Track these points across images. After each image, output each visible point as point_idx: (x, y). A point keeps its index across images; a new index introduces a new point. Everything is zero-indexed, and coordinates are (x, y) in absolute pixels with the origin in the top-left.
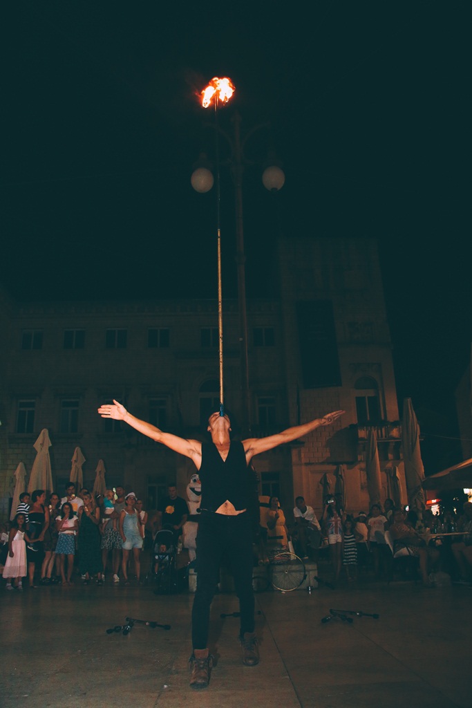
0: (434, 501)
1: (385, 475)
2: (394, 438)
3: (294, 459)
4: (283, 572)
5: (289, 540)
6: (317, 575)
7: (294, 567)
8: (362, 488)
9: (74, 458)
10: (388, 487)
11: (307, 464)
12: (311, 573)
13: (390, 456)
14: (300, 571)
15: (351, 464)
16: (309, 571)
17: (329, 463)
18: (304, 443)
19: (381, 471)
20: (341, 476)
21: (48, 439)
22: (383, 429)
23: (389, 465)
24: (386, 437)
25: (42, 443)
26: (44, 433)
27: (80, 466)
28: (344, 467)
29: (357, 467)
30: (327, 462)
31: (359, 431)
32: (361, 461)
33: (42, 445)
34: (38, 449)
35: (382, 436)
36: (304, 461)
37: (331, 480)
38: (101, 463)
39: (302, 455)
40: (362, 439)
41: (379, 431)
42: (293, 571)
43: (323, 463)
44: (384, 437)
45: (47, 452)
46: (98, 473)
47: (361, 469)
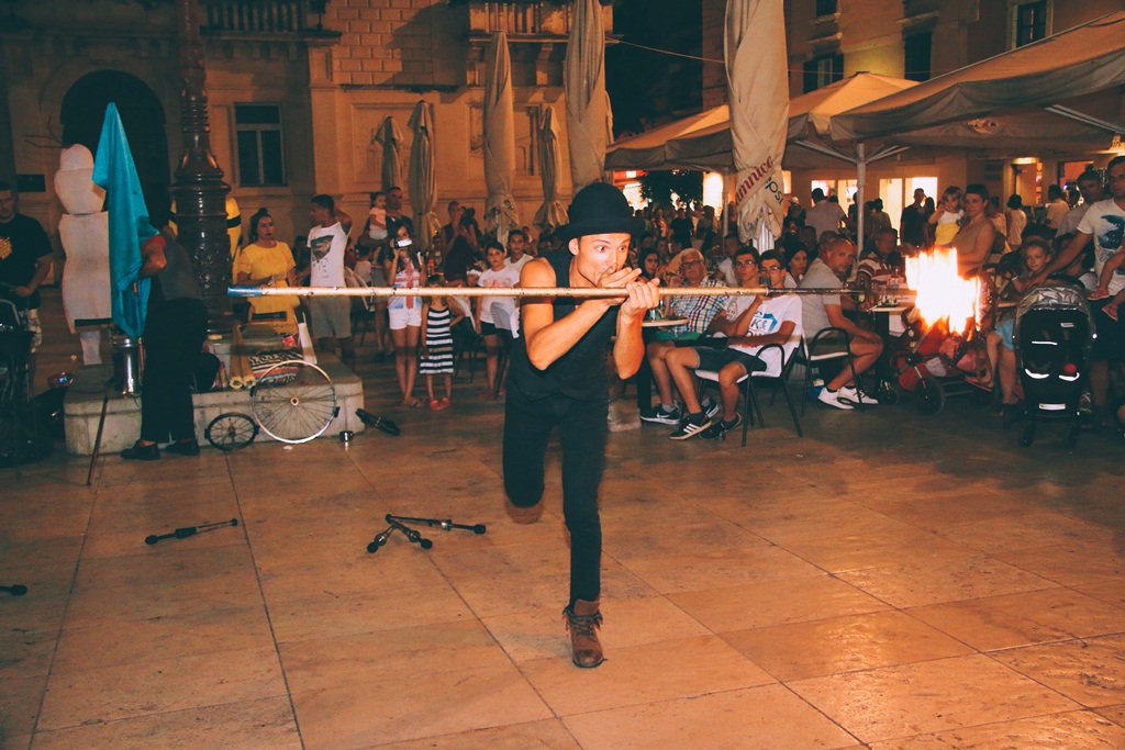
0: (631, 174)
1: (527, 119)
2: (550, 35)
3: (317, 73)
4: (287, 401)
5: (300, 320)
6: (362, 407)
7: (313, 391)
8: (472, 149)
10: (532, 146)
11: (346, 87)
12: (349, 401)
13: (541, 77)
14: (324, 399)
15: (450, 90)
16: (344, 397)
17: (398, 87)
18: (338, 35)
19: (516, 109)
20: (425, 129)
22: (529, 12)
23: (537, 97)
24: (533, 30)
28: (433, 97)
29: (465, 97)
30: (395, 85)
31: (473, 13)
32: (473, 85)
35: (525, 30)
36: (337, 82)
37: (403, 136)
39: (336, 63)
40: (480, 33)
41: (520, 16)
42: (310, 400)
43: (383, 87)
44: (529, 32)
47: (473, 105)
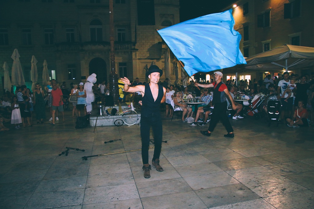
3: (134, 57)
4: (129, 117)
5: (131, 102)
7: (134, 115)
9: (32, 60)
10: (173, 70)
11: (139, 59)
14: (136, 117)
15: (158, 59)
17: (148, 59)
18: (138, 50)
19: (171, 63)
21: (18, 54)
25: (15, 55)
26: (16, 51)
27: (35, 64)
28: (155, 61)
30: (148, 58)
31: (162, 45)
32: (163, 58)
33: (16, 57)
34: (14, 58)
36: (137, 58)
38: (45, 61)
39: (137, 55)
40: (164, 49)
42: (133, 117)
43: (146, 59)
45: (19, 60)
46: (44, 66)
47: (162, 62)
